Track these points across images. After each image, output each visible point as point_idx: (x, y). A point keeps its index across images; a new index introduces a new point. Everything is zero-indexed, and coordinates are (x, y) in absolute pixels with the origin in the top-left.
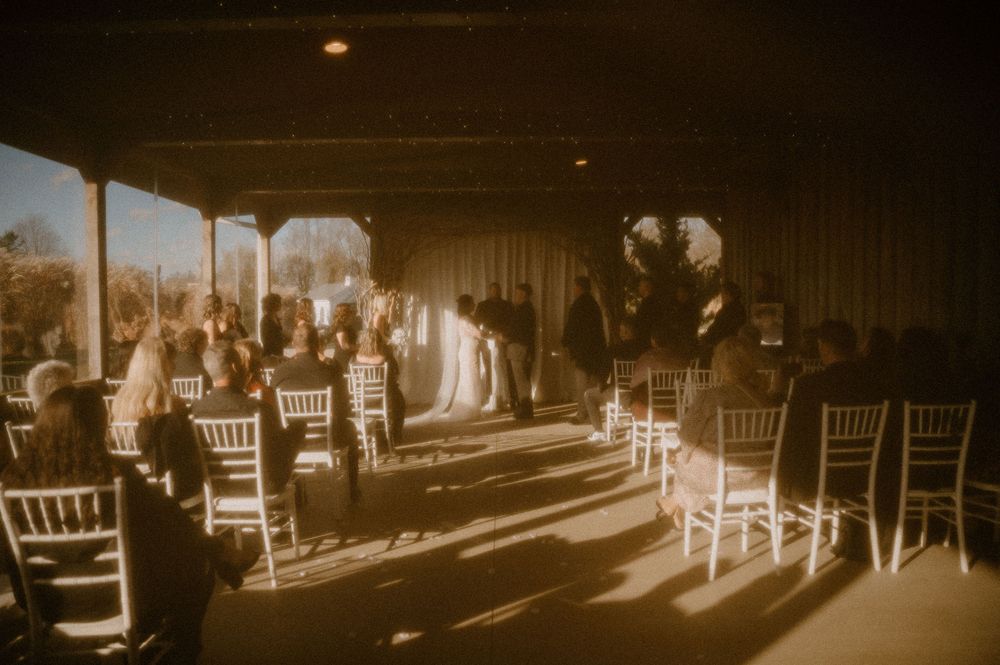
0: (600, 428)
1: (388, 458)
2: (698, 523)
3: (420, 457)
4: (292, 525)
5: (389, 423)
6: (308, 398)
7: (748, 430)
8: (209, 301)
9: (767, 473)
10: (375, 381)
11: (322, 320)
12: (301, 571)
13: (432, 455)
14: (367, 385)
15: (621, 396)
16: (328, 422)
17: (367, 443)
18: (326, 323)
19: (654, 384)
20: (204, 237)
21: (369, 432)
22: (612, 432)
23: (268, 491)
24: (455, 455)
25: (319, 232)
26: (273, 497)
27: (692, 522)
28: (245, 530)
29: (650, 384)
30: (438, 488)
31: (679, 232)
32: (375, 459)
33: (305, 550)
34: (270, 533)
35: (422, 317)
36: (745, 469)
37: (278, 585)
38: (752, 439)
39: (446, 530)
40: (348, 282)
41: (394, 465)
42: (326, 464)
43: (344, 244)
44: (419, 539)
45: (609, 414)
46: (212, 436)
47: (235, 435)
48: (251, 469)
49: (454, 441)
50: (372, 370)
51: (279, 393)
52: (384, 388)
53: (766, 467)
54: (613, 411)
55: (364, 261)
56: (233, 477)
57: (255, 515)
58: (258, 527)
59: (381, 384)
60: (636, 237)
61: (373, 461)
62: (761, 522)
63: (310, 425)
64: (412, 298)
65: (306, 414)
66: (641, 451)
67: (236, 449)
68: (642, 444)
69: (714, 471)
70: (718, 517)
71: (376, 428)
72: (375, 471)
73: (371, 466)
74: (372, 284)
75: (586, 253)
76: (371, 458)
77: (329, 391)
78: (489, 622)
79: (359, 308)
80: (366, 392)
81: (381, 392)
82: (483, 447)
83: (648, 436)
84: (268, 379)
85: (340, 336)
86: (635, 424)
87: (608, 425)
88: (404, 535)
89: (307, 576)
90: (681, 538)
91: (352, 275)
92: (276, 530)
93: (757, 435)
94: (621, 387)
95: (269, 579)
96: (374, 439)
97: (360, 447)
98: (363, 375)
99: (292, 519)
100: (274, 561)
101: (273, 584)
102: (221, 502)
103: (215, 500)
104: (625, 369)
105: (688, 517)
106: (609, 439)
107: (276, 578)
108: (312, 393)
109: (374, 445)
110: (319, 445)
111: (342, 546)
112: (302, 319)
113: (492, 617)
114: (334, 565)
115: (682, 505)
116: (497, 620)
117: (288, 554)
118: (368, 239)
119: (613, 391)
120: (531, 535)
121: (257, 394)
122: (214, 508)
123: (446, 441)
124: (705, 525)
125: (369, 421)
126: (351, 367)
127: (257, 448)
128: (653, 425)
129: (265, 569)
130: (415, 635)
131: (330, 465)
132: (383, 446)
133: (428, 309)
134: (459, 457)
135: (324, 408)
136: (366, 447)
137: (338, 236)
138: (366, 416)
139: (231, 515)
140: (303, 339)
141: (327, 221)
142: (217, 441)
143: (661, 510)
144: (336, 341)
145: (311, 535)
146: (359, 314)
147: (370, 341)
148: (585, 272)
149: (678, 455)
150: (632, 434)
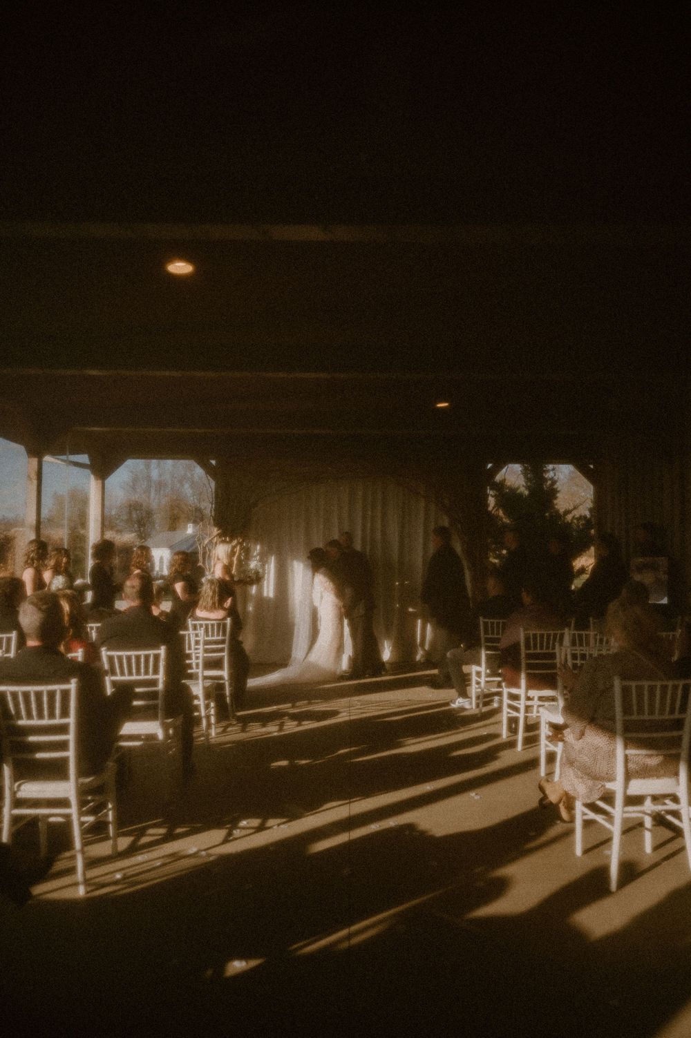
0: (464, 694)
1: (226, 727)
2: (591, 815)
3: (264, 726)
4: (110, 813)
5: (230, 685)
6: (138, 658)
7: (652, 706)
8: (33, 547)
9: (676, 758)
10: (215, 638)
11: (161, 569)
12: (116, 871)
13: (278, 722)
14: (206, 643)
15: (489, 658)
16: (161, 686)
17: (204, 708)
18: (166, 572)
19: (528, 646)
20: (29, 476)
21: (208, 696)
22: (478, 698)
23: (81, 773)
24: (304, 723)
25: (160, 476)
26: (88, 780)
27: (584, 814)
28: (52, 819)
29: (522, 644)
30: (284, 763)
31: (546, 480)
32: (213, 726)
33: (124, 843)
34: (82, 824)
35: (269, 568)
36: (649, 752)
37: (88, 892)
38: (656, 717)
39: (293, 817)
40: (190, 530)
41: (235, 734)
42: (156, 735)
43: (187, 490)
44: (261, 828)
45: (474, 678)
46: (17, 705)
47: (45, 706)
48: (63, 746)
49: (303, 707)
50: (213, 625)
51: (104, 653)
52: (226, 646)
53: (673, 752)
54: (478, 674)
55: (208, 507)
56: (40, 755)
57: (64, 803)
58: (68, 816)
59: (223, 642)
60: (500, 487)
61: (211, 729)
62: (669, 818)
63: (138, 690)
64: (258, 547)
65: (134, 678)
66: (513, 721)
67: (46, 722)
68: (515, 714)
69: (612, 754)
70: (618, 811)
71: (214, 692)
72: (213, 741)
73: (208, 735)
74: (215, 531)
75: (446, 501)
76: (209, 725)
77: (162, 651)
78: (345, 945)
79: (201, 558)
80: (206, 651)
81: (222, 650)
82: (334, 713)
83: (521, 704)
84: (94, 635)
85: (179, 587)
86: (505, 691)
87: (474, 690)
88: (244, 823)
89: (125, 878)
90: (570, 832)
91: (195, 522)
92: (90, 819)
93: (662, 711)
94: (488, 648)
95: (76, 884)
96: (212, 705)
97: (196, 714)
98: (202, 632)
99: (110, 806)
100: (84, 859)
101: (81, 891)
102: (23, 787)
103: (17, 784)
104: (493, 629)
105: (579, 808)
106: (474, 706)
107: (87, 882)
108: (142, 653)
109: (212, 712)
110: (147, 713)
111: (170, 837)
112: (138, 568)
113: (349, 936)
114: (158, 864)
115: (571, 793)
116: (355, 940)
117: (103, 849)
118: (213, 484)
119: (479, 653)
120: (392, 822)
121: (78, 654)
122: (14, 793)
123: (293, 707)
124: (599, 818)
125: (208, 683)
126: (190, 622)
127: (71, 720)
128: (527, 692)
129: (71, 871)
130: (253, 963)
131: (160, 735)
132: (223, 713)
133: (276, 559)
134: (309, 725)
135: (156, 671)
136: (203, 714)
137: (181, 482)
138: (205, 678)
139: (36, 803)
140: (135, 590)
141: (169, 463)
142: (23, 713)
143: (545, 797)
144: (174, 592)
145: (132, 823)
146: (200, 564)
147: (211, 594)
148: (445, 522)
149: (566, 732)
150: (501, 702)
